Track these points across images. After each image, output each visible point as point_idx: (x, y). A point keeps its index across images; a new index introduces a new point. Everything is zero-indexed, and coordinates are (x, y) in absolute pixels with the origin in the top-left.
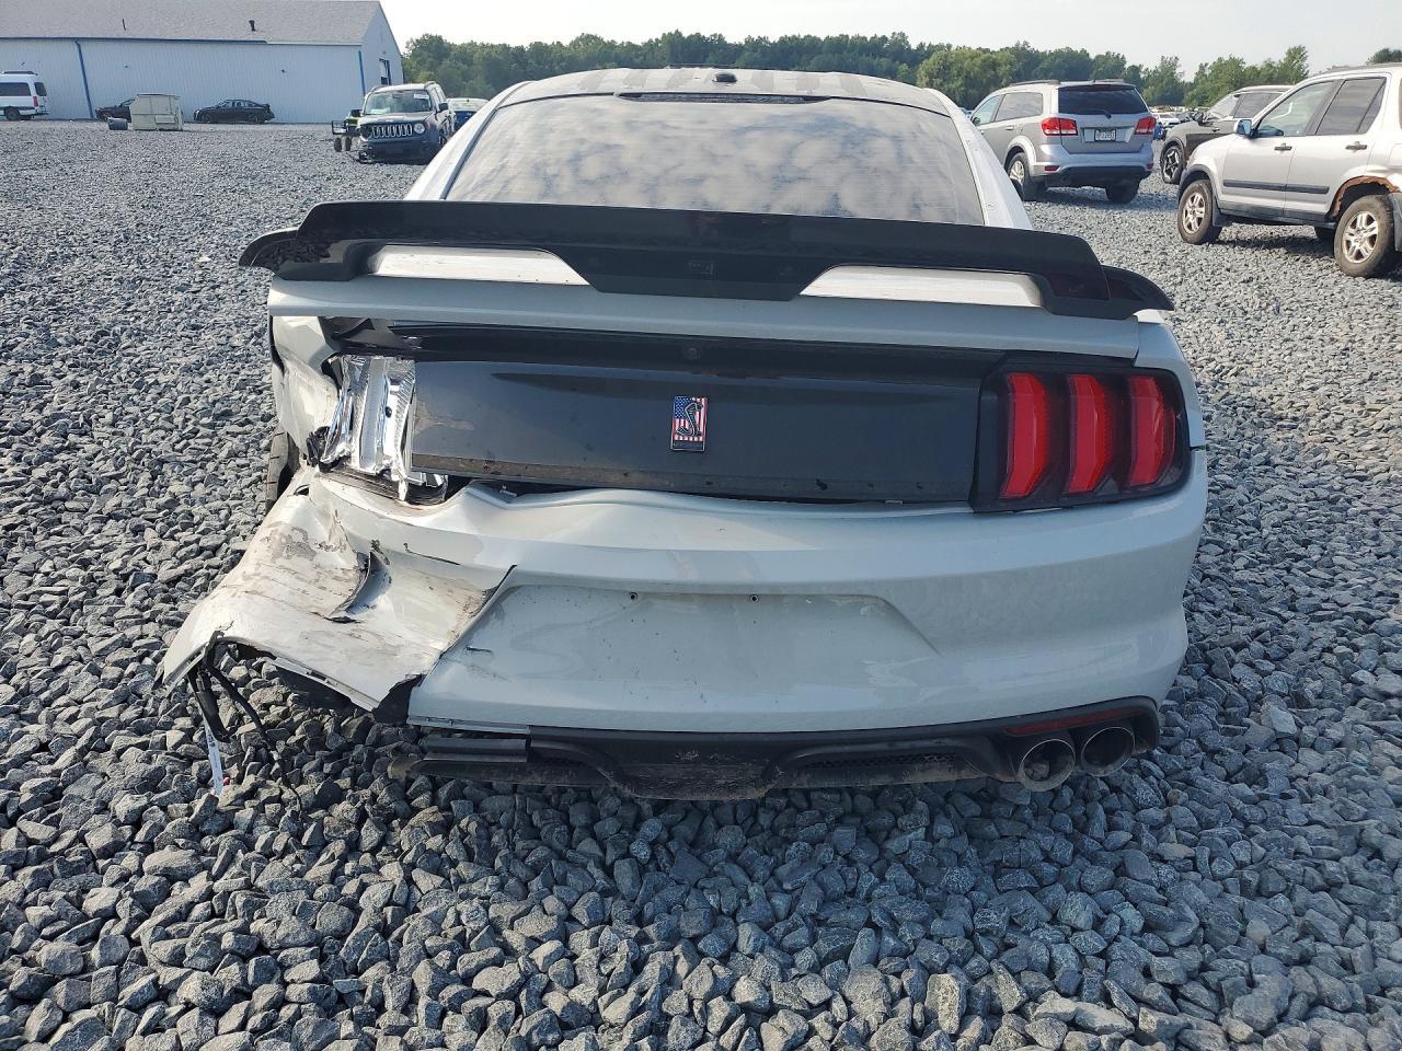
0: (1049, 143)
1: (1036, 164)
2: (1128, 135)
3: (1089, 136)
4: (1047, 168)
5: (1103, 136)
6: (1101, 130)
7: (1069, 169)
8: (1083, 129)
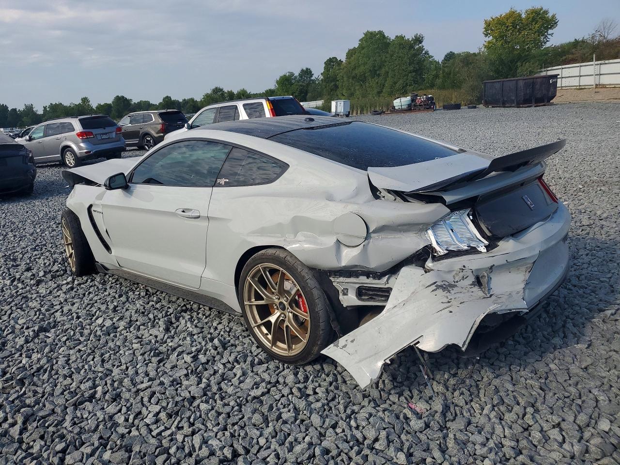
0: (83, 142)
1: (79, 152)
2: (114, 135)
3: (99, 137)
4: (86, 152)
5: (104, 137)
6: (103, 134)
7: (96, 151)
8: (96, 135)
